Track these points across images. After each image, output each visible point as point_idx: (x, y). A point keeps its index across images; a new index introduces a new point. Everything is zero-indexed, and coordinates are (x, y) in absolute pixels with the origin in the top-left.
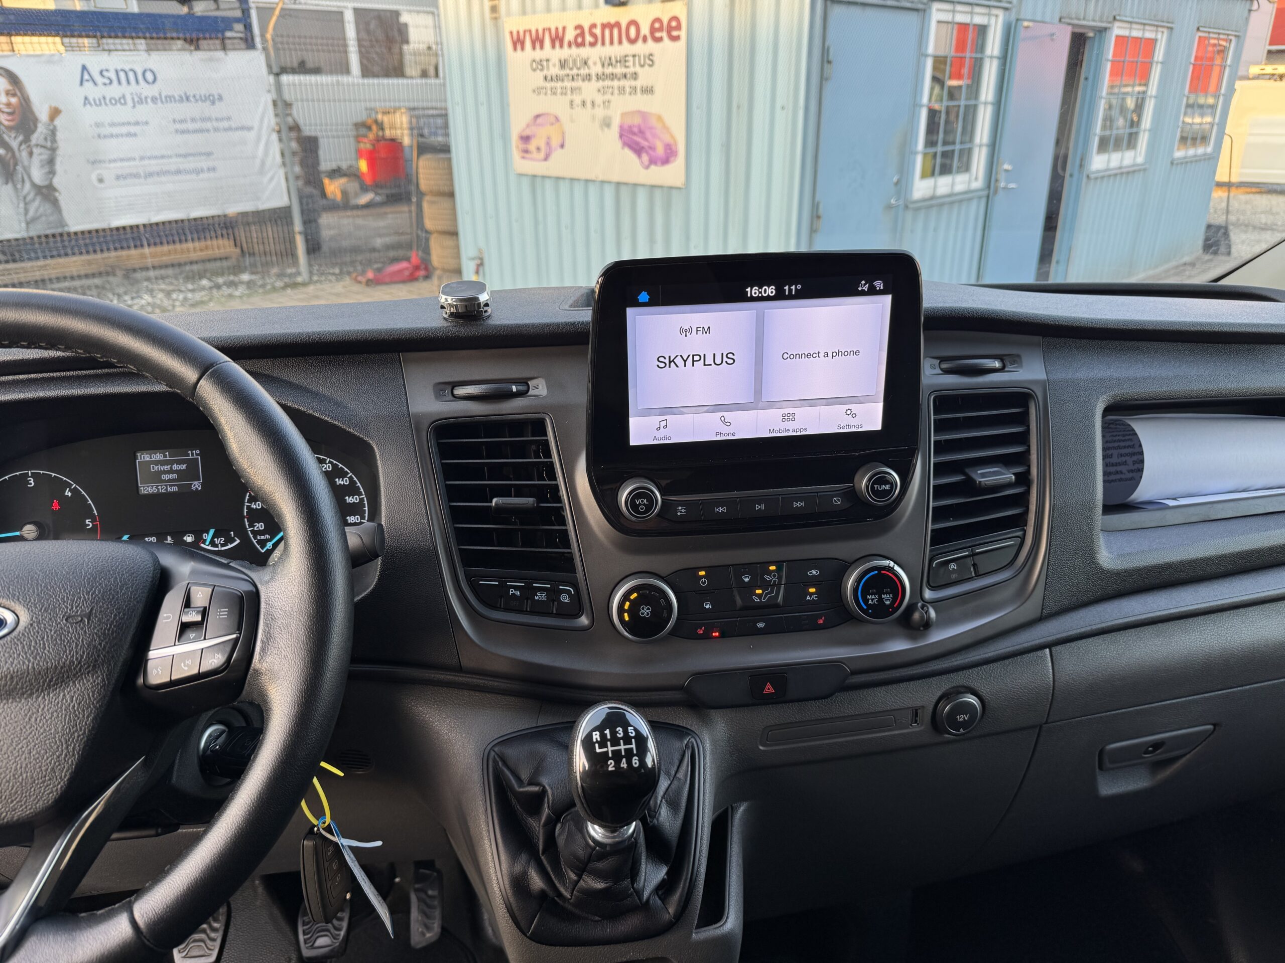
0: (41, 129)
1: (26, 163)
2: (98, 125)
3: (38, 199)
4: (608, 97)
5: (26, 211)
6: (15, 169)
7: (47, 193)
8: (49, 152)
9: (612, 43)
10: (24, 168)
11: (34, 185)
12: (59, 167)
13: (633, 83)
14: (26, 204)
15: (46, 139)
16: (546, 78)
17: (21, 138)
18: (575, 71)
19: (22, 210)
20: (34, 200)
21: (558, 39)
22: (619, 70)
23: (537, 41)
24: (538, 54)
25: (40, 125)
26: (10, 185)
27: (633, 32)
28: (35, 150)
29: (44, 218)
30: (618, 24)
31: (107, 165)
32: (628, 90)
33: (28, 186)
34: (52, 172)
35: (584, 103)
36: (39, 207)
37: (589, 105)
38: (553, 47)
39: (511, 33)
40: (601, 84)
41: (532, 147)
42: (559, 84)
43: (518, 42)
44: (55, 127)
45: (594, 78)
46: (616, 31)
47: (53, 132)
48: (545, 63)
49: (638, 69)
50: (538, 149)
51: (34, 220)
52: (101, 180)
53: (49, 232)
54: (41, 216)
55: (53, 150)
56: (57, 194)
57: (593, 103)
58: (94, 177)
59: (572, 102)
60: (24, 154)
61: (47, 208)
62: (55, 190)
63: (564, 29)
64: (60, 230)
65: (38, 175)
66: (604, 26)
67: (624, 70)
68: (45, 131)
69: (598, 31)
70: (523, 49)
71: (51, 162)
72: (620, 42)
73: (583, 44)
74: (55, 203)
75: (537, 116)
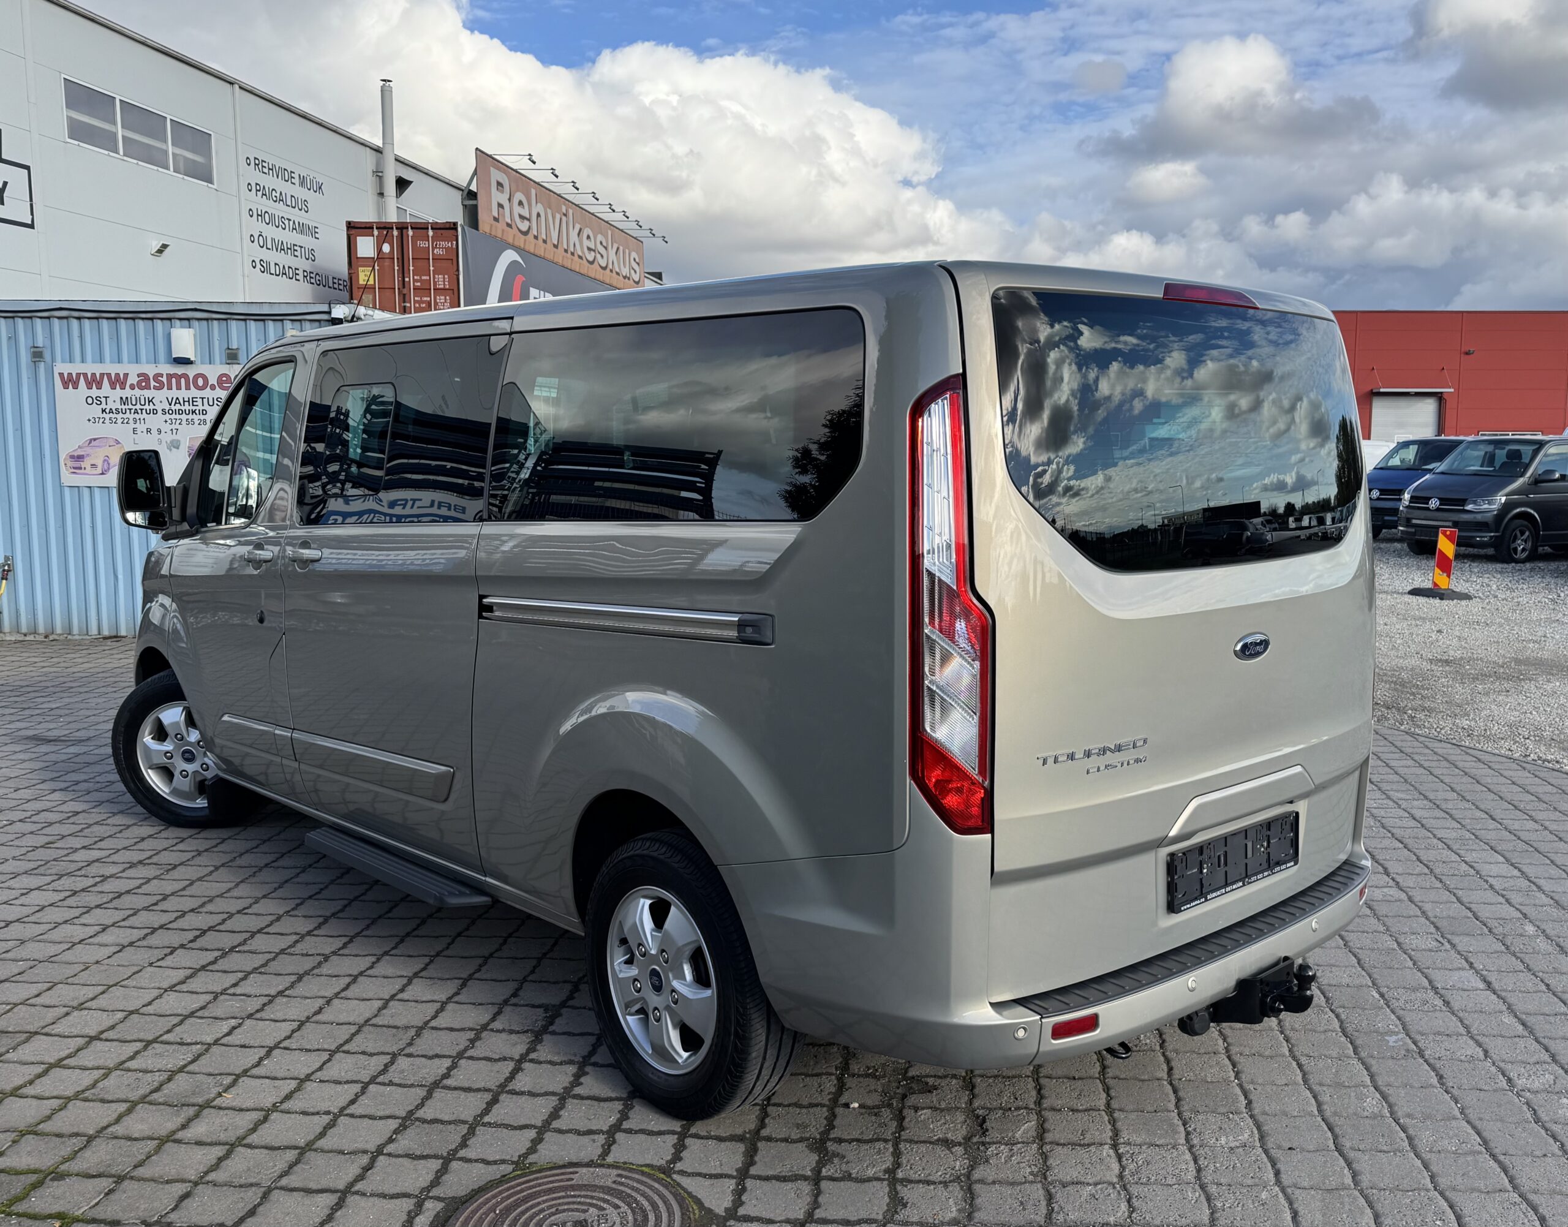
4: (177, 426)
9: (179, 388)
13: (202, 417)
16: (103, 411)
18: (138, 407)
21: (118, 382)
22: (187, 407)
23: (94, 382)
24: (94, 392)
27: (200, 382)
30: (185, 376)
32: (197, 422)
35: (149, 431)
37: (154, 431)
38: (113, 387)
39: (61, 375)
40: (167, 417)
41: (86, 464)
42: (121, 415)
43: (70, 382)
45: (160, 412)
46: (183, 380)
48: (103, 400)
49: (206, 407)
50: (93, 466)
57: (159, 431)
59: (134, 430)
63: (126, 375)
66: (170, 377)
67: (191, 408)
69: (164, 379)
70: (76, 387)
72: (188, 388)
73: (148, 387)
75: (91, 441)
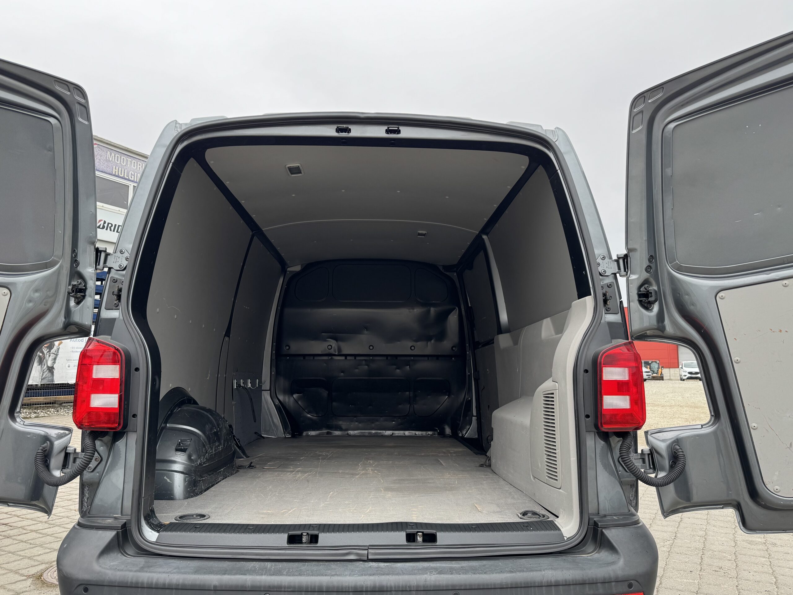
0: (55, 348)
1: (47, 359)
2: (72, 348)
3: (48, 371)
5: (43, 375)
6: (43, 360)
7: (51, 370)
8: (55, 356)
10: (46, 360)
11: (48, 367)
12: (57, 361)
14: (43, 373)
15: (55, 351)
17: (48, 350)
19: (41, 375)
20: (46, 371)
25: (55, 347)
26: (40, 366)
28: (51, 355)
29: (47, 378)
31: (72, 361)
33: (46, 366)
34: (54, 363)
36: (47, 374)
44: (59, 347)
47: (58, 349)
51: (44, 378)
52: (69, 366)
53: (47, 383)
54: (47, 377)
55: (57, 355)
56: (54, 370)
58: (67, 366)
60: (48, 356)
61: (50, 374)
62: (54, 368)
64: (51, 383)
65: (50, 363)
68: (56, 349)
71: (55, 359)
74: (52, 373)
